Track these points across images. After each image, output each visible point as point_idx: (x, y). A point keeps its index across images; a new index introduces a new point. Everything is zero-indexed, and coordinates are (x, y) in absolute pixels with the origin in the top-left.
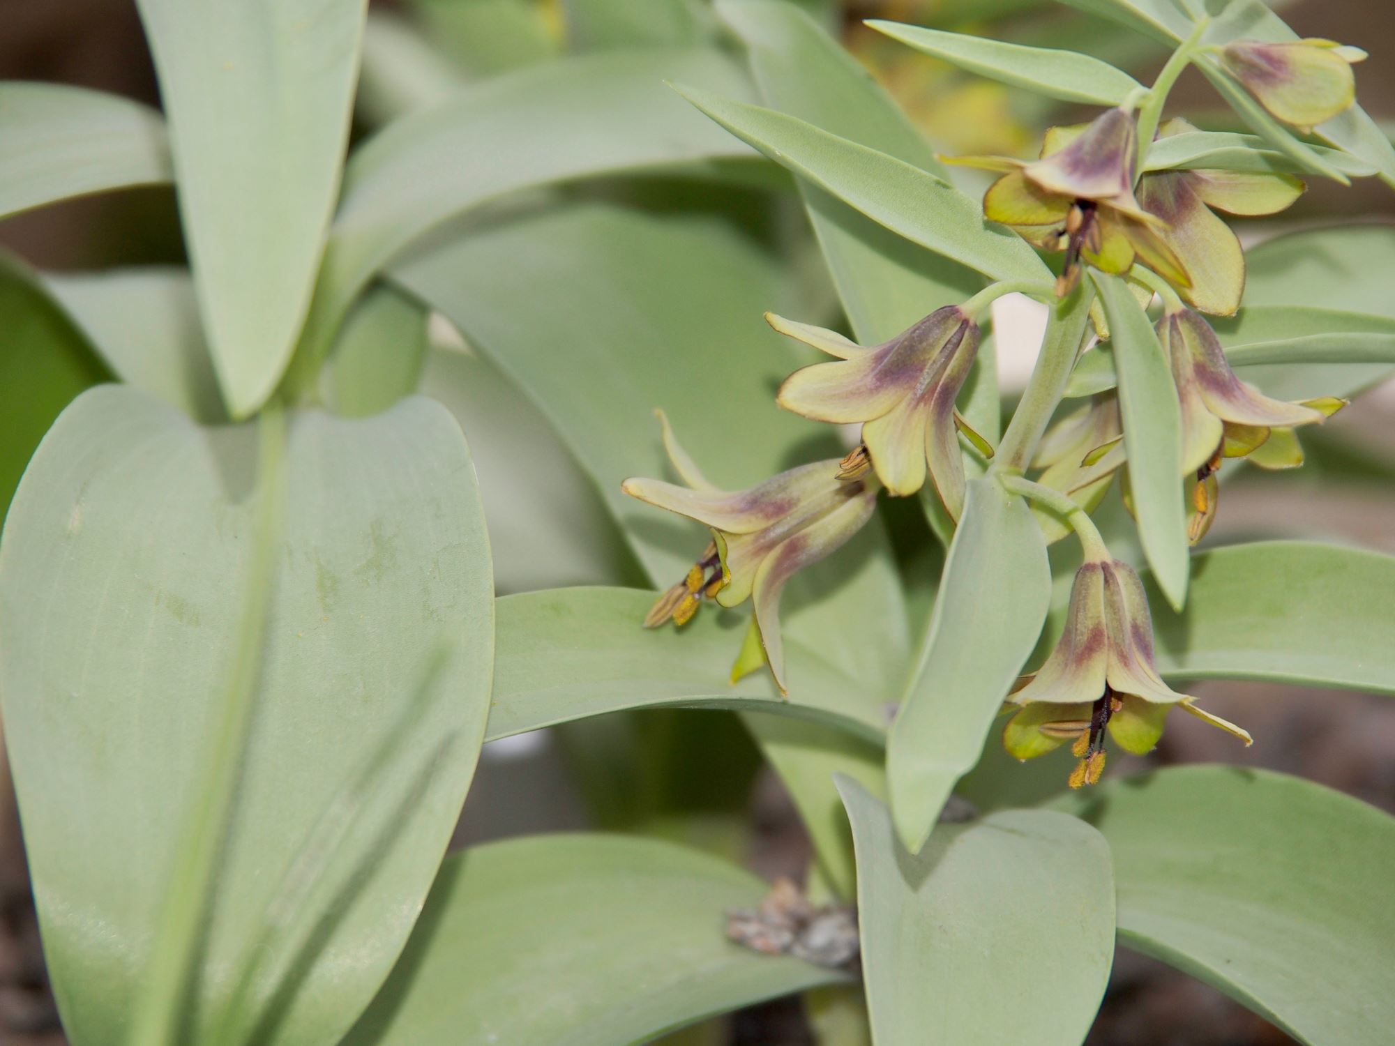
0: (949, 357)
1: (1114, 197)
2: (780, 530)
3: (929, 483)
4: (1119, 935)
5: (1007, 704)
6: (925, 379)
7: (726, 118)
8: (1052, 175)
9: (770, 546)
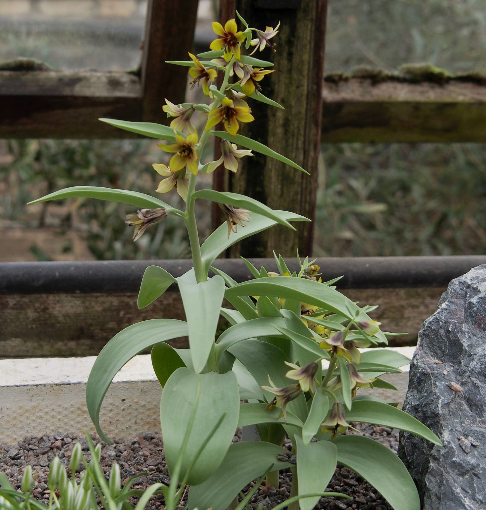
0: (313, 369)
1: (340, 346)
2: (287, 395)
3: (310, 389)
4: (338, 462)
5: (321, 426)
6: (310, 373)
7: (279, 330)
8: (329, 341)
9: (285, 397)
